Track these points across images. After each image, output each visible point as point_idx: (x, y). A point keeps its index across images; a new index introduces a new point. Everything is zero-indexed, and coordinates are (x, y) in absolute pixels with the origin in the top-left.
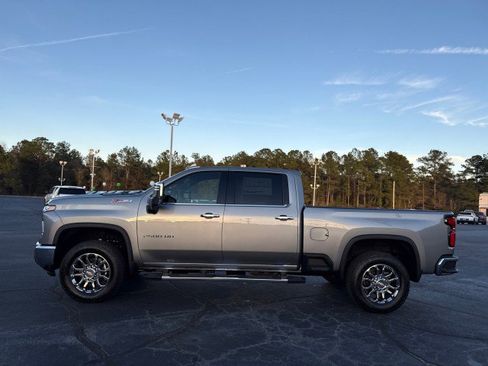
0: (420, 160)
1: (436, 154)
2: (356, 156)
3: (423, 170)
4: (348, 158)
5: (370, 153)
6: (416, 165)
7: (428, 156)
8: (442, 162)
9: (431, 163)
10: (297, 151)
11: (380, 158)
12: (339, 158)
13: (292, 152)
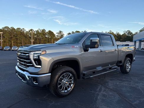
0: (57, 33)
1: (60, 32)
2: (39, 31)
3: (58, 36)
4: (37, 31)
5: (44, 30)
6: (56, 35)
7: (59, 32)
8: (62, 34)
9: (59, 34)
10: (20, 28)
11: (47, 32)
12: (34, 31)
13: (18, 28)
